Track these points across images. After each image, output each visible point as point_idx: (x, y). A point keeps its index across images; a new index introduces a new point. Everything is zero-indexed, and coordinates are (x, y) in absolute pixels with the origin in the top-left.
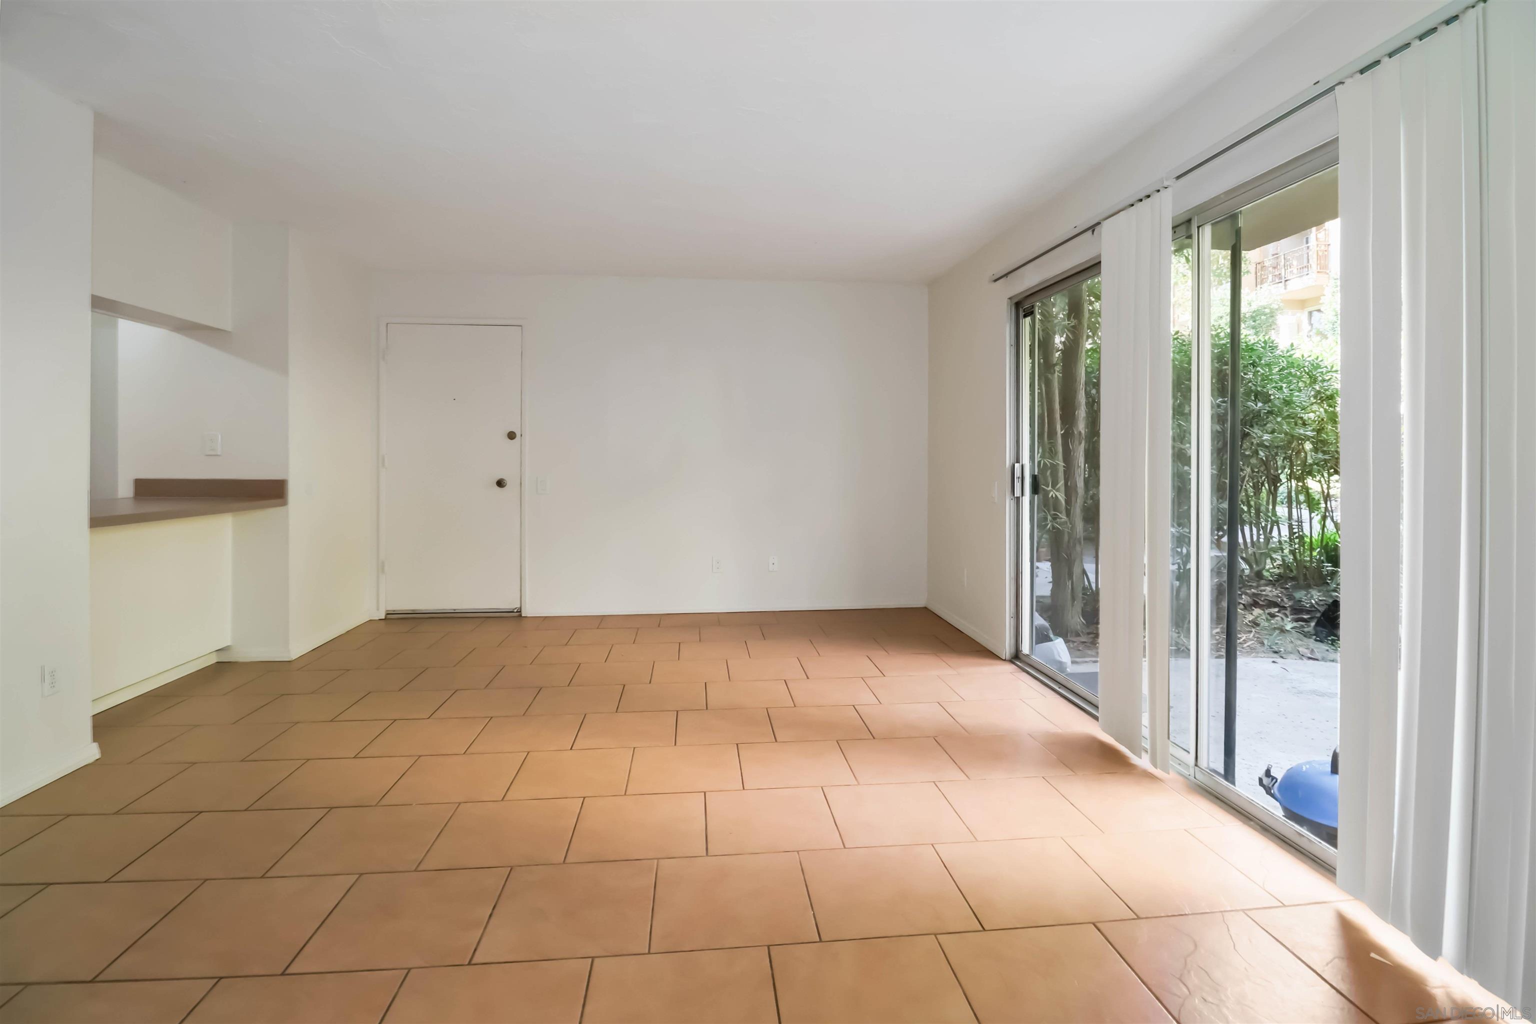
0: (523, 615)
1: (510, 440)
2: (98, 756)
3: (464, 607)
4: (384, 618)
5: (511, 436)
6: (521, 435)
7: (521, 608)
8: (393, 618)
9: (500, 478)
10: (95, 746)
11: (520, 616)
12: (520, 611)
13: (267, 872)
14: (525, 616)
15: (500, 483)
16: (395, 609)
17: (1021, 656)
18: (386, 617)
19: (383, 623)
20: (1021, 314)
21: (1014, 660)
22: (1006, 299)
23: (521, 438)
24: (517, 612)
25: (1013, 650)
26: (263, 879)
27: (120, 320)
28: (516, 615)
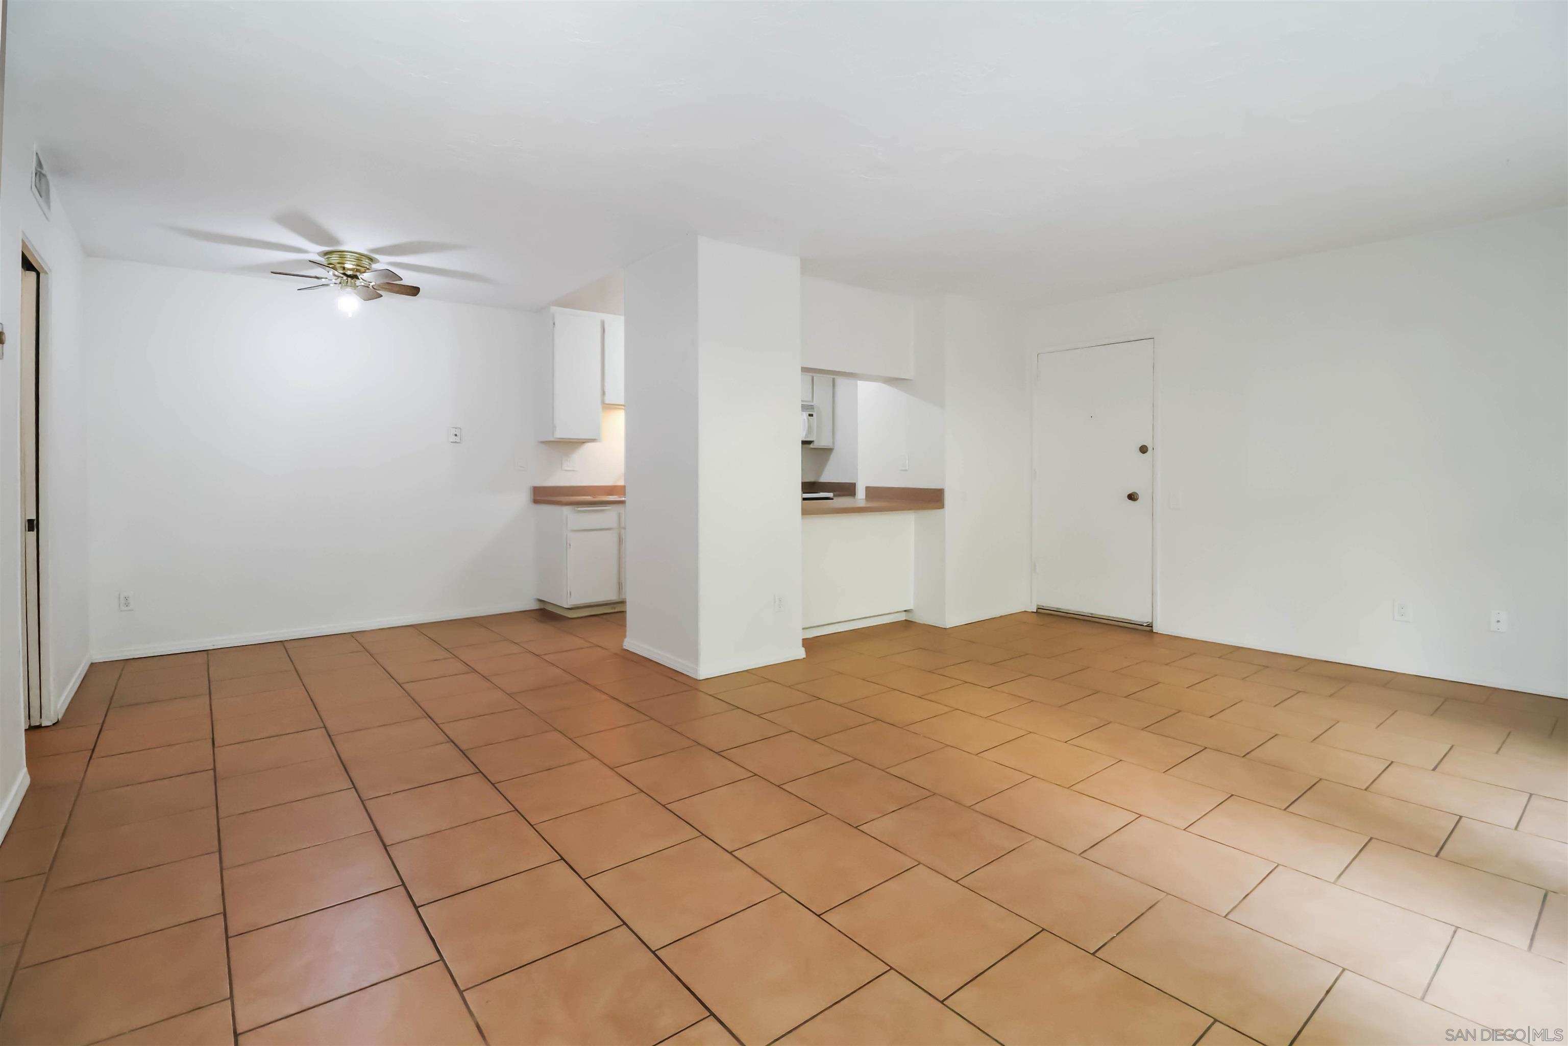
0: (1154, 631)
1: (1142, 454)
2: (804, 656)
3: (1107, 614)
4: (1035, 611)
5: (1143, 450)
6: (1152, 451)
7: (1152, 623)
8: (1044, 613)
9: (1133, 491)
10: (803, 649)
11: (1152, 631)
12: (1150, 626)
13: (819, 738)
14: (1156, 632)
15: (1132, 497)
16: (1044, 606)
18: (1037, 610)
19: (1035, 615)
24: (1146, 626)
26: (814, 742)
27: (858, 381)
28: (1147, 630)
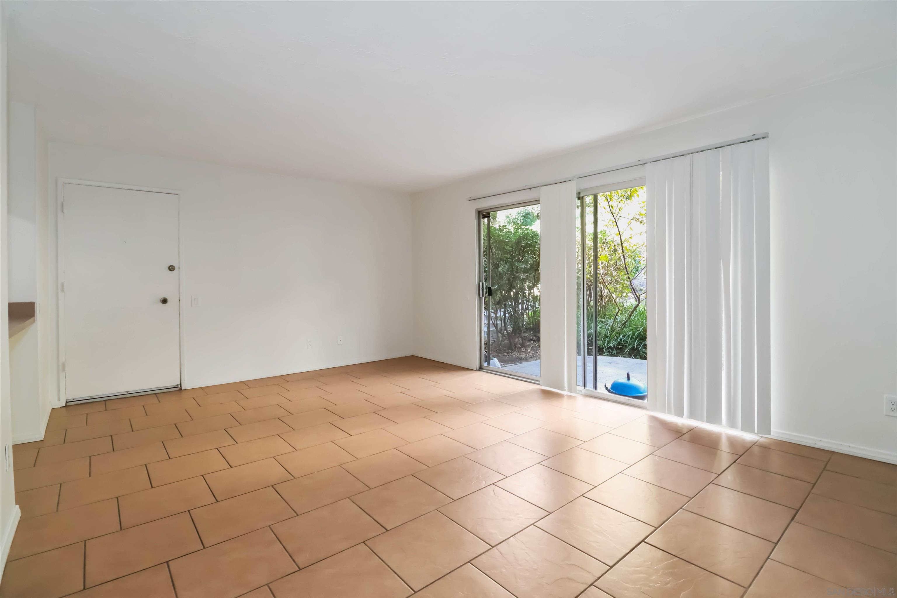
0: (182, 389)
1: (170, 272)
4: (65, 406)
5: (171, 268)
6: (179, 268)
7: (180, 384)
8: (71, 405)
9: (164, 297)
11: (181, 389)
12: (180, 386)
14: (186, 389)
15: (165, 301)
16: (74, 398)
17: (483, 367)
18: (66, 405)
19: (64, 409)
20: (481, 216)
21: (480, 370)
22: (475, 210)
23: (179, 270)
24: (177, 387)
25: (479, 365)
28: (179, 389)
